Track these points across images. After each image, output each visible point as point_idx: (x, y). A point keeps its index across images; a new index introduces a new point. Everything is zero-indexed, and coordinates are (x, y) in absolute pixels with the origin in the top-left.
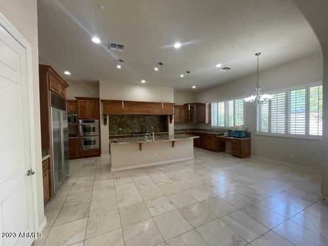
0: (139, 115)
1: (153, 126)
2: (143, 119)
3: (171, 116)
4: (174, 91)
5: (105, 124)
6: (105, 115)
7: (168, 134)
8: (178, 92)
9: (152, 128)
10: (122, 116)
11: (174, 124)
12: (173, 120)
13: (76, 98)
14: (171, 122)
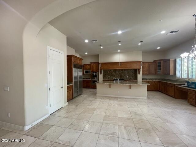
0: (119, 70)
1: (128, 76)
2: (121, 72)
3: (139, 70)
4: (143, 52)
5: (101, 74)
6: (101, 70)
7: (137, 81)
8: (145, 53)
9: (128, 77)
10: (110, 70)
11: (142, 75)
12: (141, 72)
13: (90, 63)
14: (139, 74)
